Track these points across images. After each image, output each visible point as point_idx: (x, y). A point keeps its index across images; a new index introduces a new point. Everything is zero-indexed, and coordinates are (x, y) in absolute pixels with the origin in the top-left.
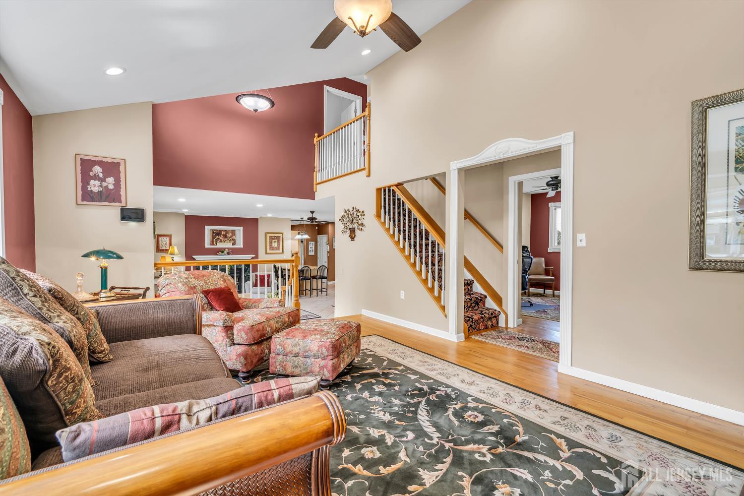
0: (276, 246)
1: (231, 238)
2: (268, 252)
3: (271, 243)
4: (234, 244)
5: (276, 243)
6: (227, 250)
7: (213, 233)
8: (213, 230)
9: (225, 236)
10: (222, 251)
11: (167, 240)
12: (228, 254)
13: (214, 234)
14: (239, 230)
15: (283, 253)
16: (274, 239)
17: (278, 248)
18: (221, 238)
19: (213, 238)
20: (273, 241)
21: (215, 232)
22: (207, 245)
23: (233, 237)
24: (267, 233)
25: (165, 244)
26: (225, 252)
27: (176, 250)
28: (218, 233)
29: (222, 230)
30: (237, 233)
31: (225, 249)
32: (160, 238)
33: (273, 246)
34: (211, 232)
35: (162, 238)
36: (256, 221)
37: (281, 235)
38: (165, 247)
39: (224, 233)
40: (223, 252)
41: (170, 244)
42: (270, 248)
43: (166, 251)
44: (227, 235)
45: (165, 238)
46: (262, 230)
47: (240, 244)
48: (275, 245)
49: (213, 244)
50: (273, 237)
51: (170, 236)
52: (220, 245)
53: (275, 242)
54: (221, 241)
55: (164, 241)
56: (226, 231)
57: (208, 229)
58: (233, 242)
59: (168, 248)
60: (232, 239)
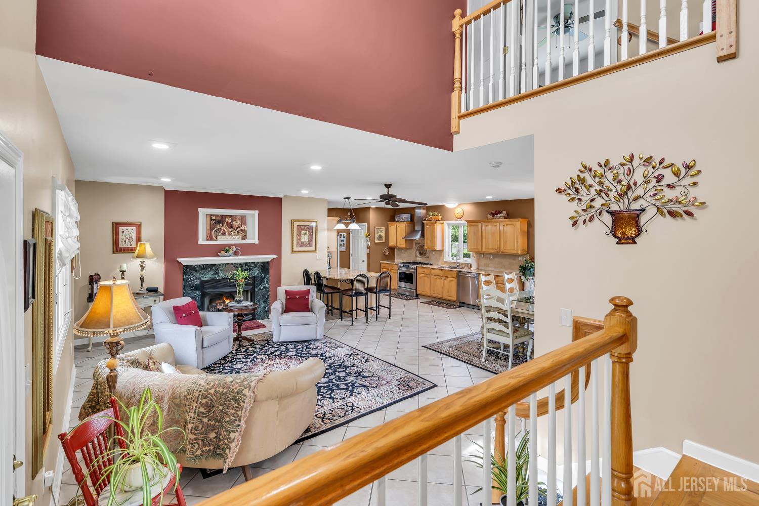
0: (307, 240)
1: (239, 229)
2: (294, 250)
3: (299, 235)
4: (244, 238)
5: (307, 236)
6: (234, 247)
7: (211, 219)
8: (211, 215)
9: (231, 226)
10: (225, 249)
11: (132, 231)
12: (236, 254)
13: (213, 222)
14: (253, 217)
15: (315, 251)
16: (303, 230)
17: (310, 243)
18: (223, 228)
19: (212, 229)
20: (302, 232)
21: (214, 218)
22: (202, 241)
23: (242, 228)
24: (293, 222)
25: (130, 239)
26: (231, 252)
27: (148, 249)
28: (220, 220)
29: (226, 216)
30: (249, 220)
31: (230, 246)
32: (121, 229)
33: (303, 240)
34: (209, 218)
35: (125, 228)
36: (278, 201)
37: (314, 224)
38: (129, 244)
39: (228, 220)
40: (227, 251)
41: (139, 239)
42: (297, 243)
43: (131, 250)
44: (234, 223)
45: (130, 229)
46: (288, 215)
47: (253, 238)
48: (304, 238)
49: (211, 239)
50: (303, 227)
51: (138, 226)
52: (222, 240)
53: (305, 234)
54: (224, 234)
55: (127, 235)
56: (231, 216)
57: (203, 212)
58: (243, 234)
59: (134, 245)
60: (242, 230)
